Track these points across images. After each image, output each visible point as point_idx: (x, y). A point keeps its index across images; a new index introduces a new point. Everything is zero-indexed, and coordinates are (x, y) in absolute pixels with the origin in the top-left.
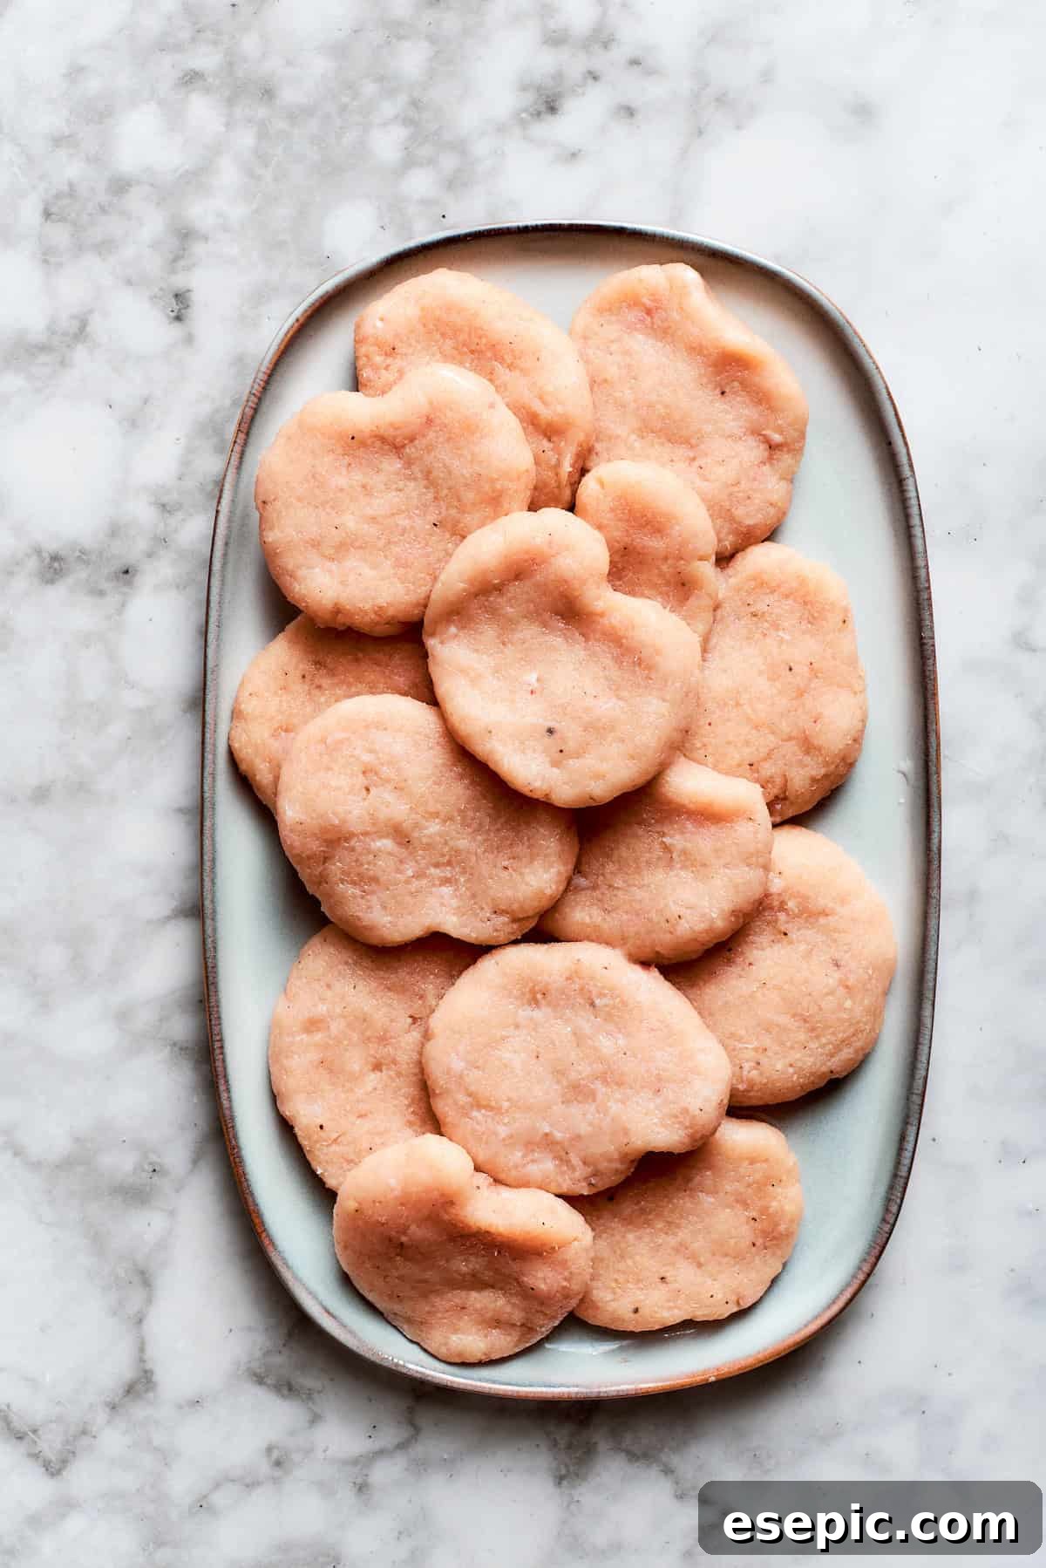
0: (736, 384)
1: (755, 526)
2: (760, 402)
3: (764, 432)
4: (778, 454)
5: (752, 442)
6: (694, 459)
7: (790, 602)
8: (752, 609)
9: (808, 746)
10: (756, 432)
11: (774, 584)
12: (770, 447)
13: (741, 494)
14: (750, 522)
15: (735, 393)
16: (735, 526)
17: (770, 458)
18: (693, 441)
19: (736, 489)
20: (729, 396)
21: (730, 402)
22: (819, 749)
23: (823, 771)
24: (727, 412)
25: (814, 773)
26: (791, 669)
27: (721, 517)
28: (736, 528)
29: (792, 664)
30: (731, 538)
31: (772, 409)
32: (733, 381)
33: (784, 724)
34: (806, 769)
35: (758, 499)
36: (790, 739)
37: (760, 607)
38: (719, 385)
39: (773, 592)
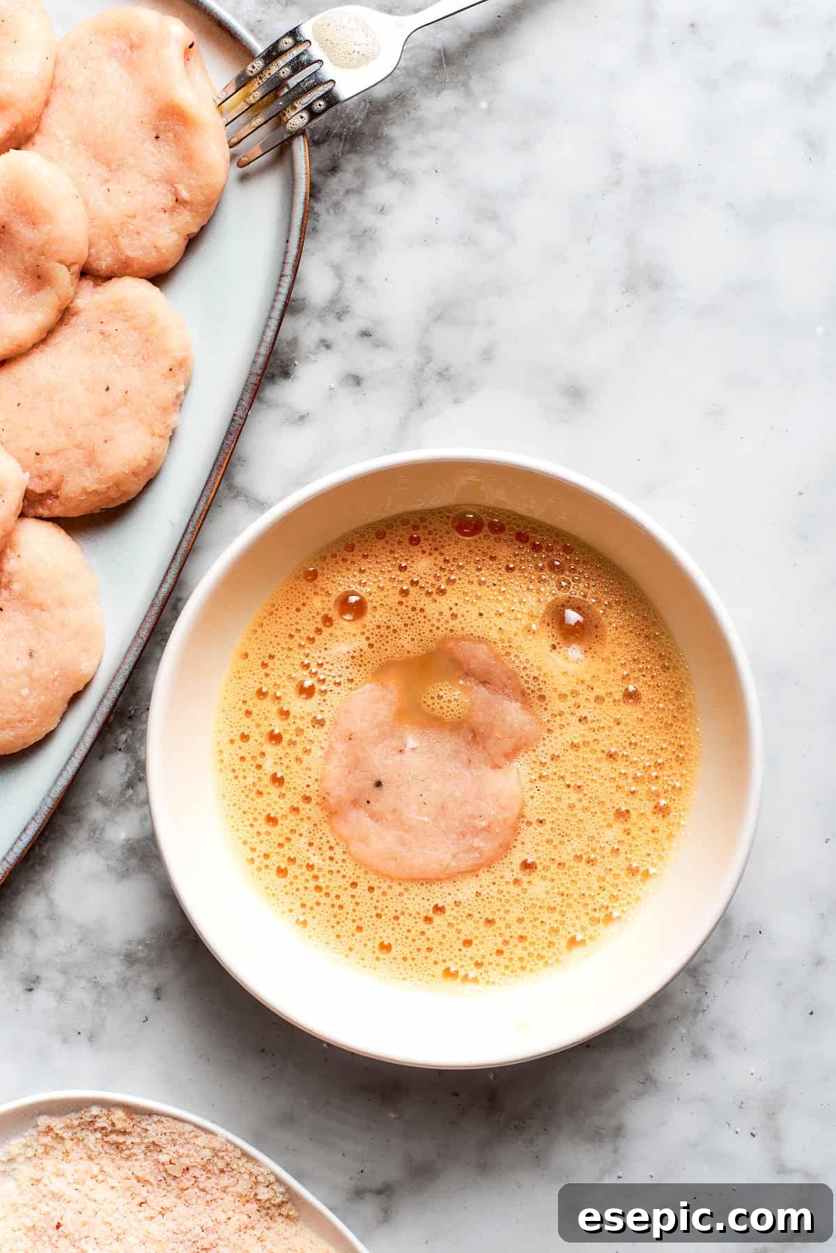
0: (171, 135)
1: (133, 259)
2: (183, 159)
3: (176, 185)
4: (181, 209)
5: (163, 188)
6: (107, 181)
7: (136, 335)
8: (103, 328)
9: (91, 460)
10: (170, 182)
11: (129, 314)
12: (177, 200)
13: (132, 227)
14: (130, 253)
15: (167, 141)
16: (116, 251)
17: (173, 209)
18: (114, 166)
19: (130, 220)
20: (161, 143)
21: (159, 146)
22: (99, 466)
23: (95, 487)
24: (153, 155)
25: (87, 485)
26: (107, 389)
27: (107, 239)
28: (116, 254)
29: (110, 387)
30: (109, 259)
31: (191, 168)
32: (169, 131)
33: (80, 432)
34: (82, 479)
35: (145, 239)
36: (78, 447)
37: (110, 328)
38: (156, 128)
39: (125, 321)
